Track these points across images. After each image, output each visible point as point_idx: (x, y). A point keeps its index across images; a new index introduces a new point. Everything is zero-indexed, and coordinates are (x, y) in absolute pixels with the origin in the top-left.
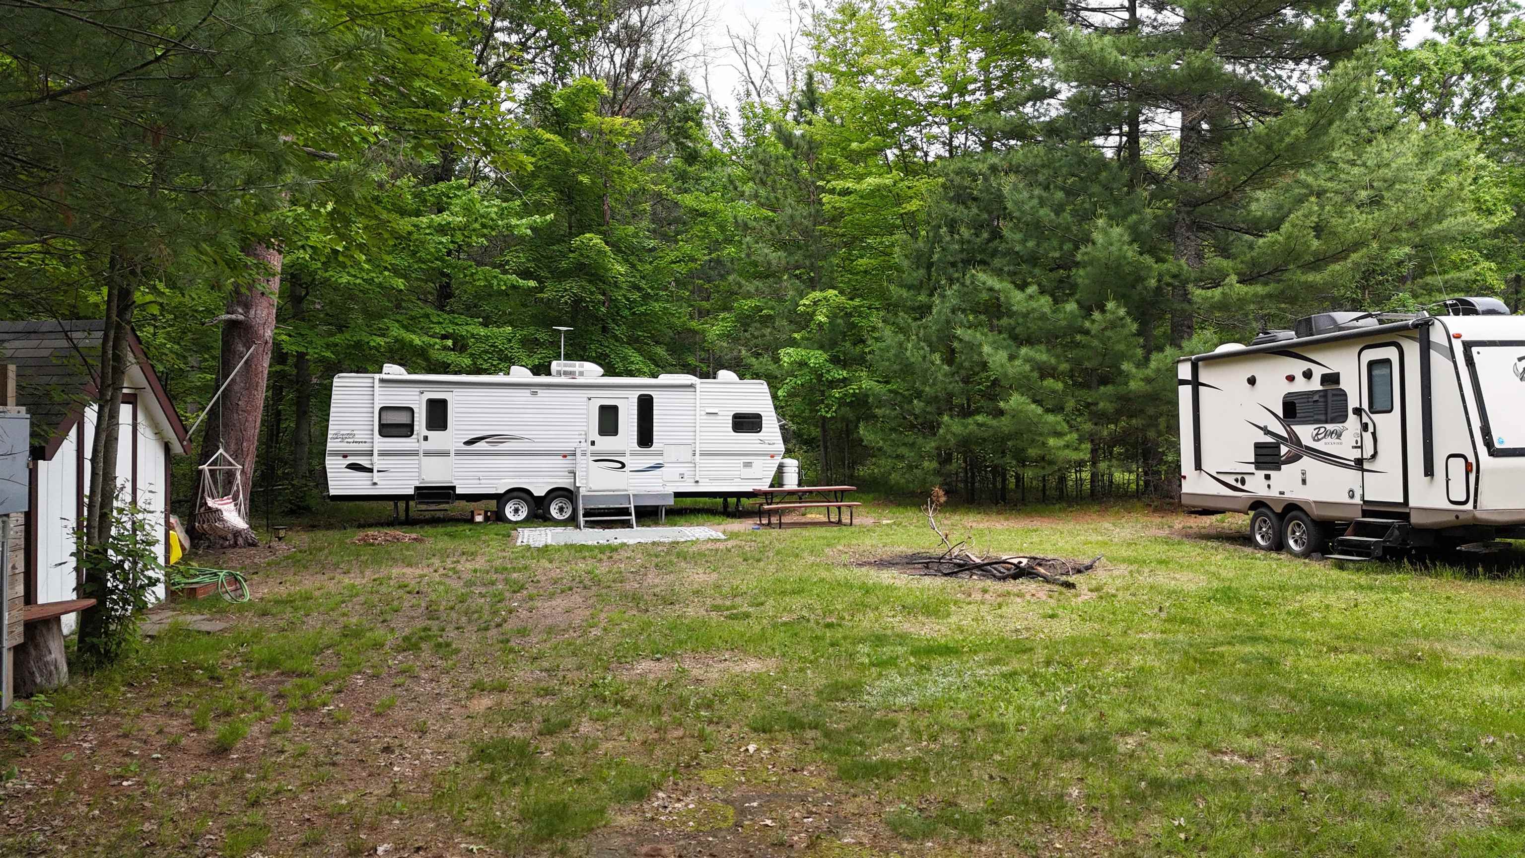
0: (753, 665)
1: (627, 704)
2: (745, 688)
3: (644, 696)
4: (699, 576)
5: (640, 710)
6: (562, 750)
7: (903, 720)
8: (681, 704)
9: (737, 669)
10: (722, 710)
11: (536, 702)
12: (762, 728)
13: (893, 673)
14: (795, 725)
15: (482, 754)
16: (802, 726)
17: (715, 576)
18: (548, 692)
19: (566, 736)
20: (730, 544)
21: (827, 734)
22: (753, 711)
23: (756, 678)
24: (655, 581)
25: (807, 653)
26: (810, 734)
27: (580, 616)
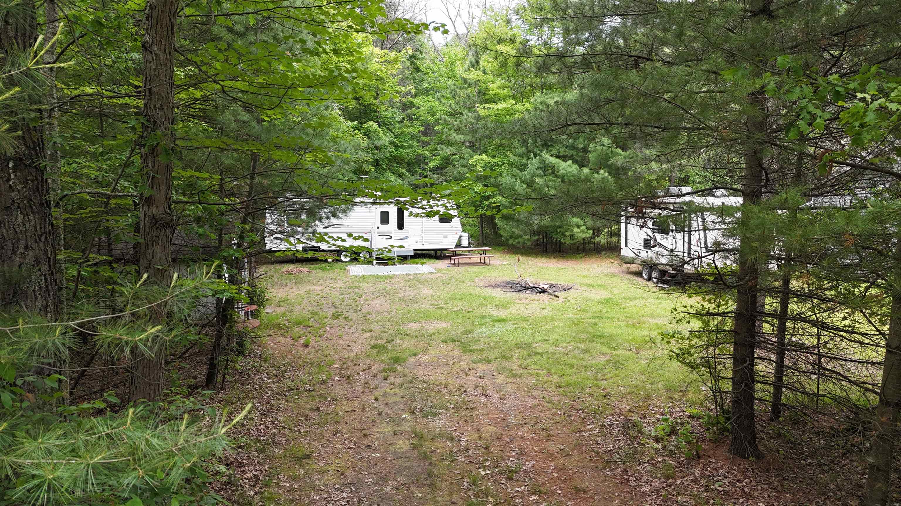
0: (444, 325)
1: (408, 336)
2: (441, 331)
3: (412, 333)
4: (426, 291)
5: (412, 337)
6: (394, 346)
7: (482, 339)
8: (423, 335)
9: (439, 326)
10: (434, 337)
11: (382, 334)
12: (445, 342)
13: (484, 327)
14: (453, 341)
15: (374, 347)
16: (455, 341)
17: (432, 291)
18: (385, 332)
19: (393, 343)
20: (438, 275)
21: (462, 343)
22: (443, 337)
23: (444, 329)
24: (409, 293)
25: (460, 321)
26: (457, 343)
27: (386, 307)
